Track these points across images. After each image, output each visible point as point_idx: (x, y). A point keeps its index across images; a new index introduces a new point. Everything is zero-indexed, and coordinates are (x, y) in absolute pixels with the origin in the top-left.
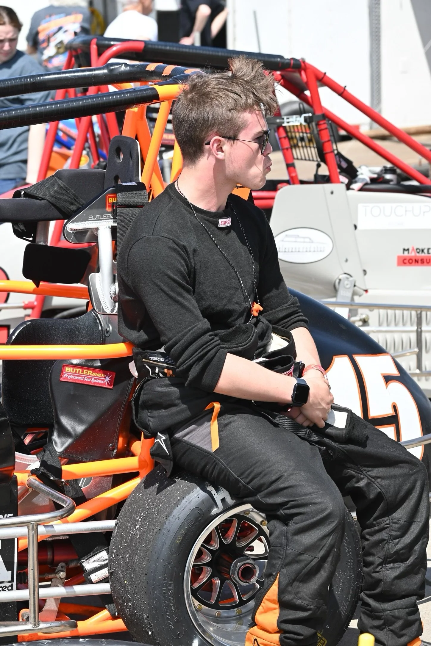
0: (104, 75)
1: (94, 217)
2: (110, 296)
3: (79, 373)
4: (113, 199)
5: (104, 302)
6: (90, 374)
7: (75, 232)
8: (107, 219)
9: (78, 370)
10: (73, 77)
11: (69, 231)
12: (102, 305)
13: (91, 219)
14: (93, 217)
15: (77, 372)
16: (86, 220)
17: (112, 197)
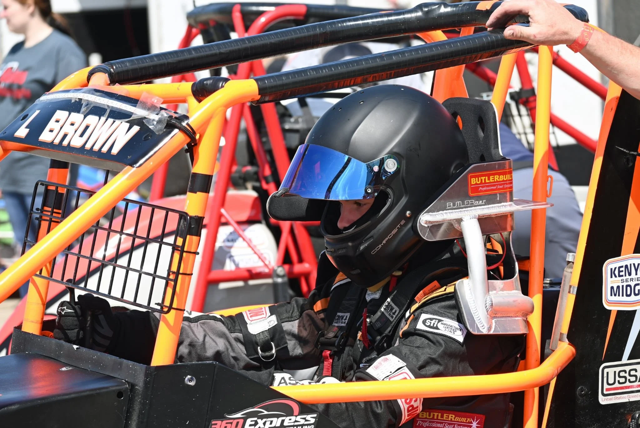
0: (418, 19)
1: (454, 205)
2: (485, 310)
3: (437, 419)
4: (477, 179)
5: (479, 318)
6: (451, 419)
7: (430, 225)
8: (469, 207)
9: (436, 414)
10: (376, 24)
11: (423, 224)
12: (476, 322)
13: (449, 208)
14: (452, 204)
15: (435, 417)
16: (444, 209)
17: (475, 177)
